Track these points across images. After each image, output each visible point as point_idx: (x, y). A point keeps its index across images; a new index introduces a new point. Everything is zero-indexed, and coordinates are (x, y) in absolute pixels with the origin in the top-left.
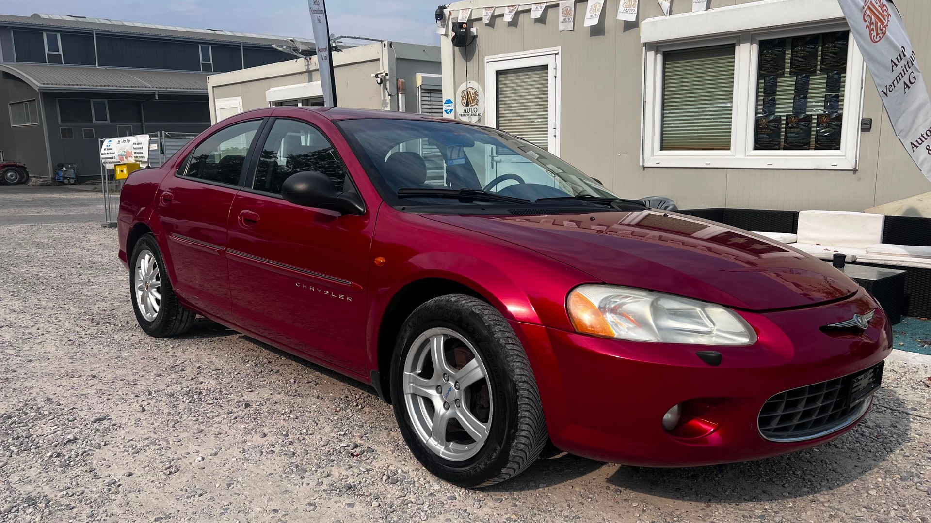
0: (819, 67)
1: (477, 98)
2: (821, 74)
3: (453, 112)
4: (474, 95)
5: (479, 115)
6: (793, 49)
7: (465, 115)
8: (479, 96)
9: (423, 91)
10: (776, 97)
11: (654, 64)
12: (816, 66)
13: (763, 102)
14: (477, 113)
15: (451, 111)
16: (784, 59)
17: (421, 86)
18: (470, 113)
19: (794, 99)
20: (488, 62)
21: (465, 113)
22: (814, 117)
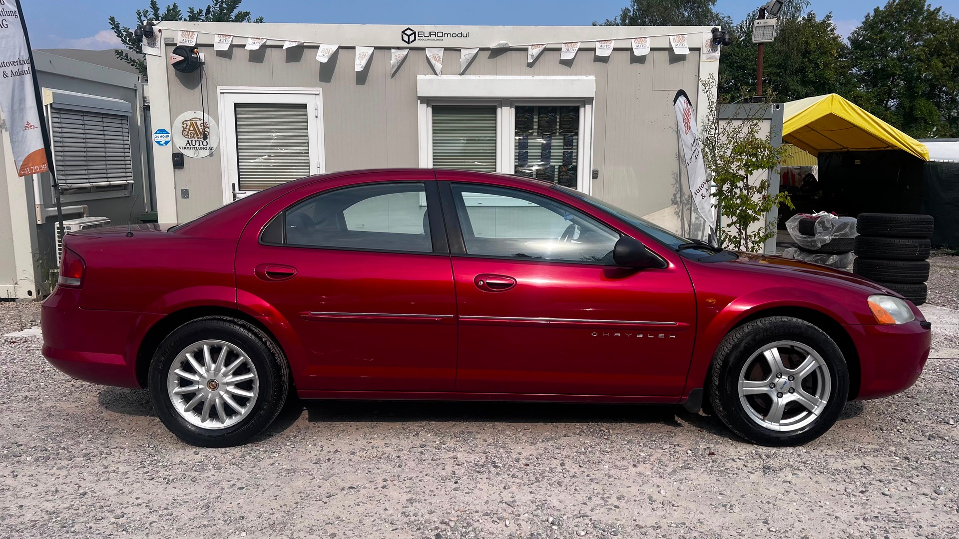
0: (558, 131)
1: (208, 130)
2: (559, 136)
3: (170, 143)
4: (203, 127)
5: (210, 149)
6: (539, 116)
7: (188, 148)
8: (210, 128)
9: (53, 111)
10: (529, 151)
11: (425, 115)
12: (556, 129)
13: (519, 154)
14: (208, 147)
15: (167, 143)
16: (533, 122)
17: (51, 105)
18: (197, 145)
19: (542, 153)
20: (221, 93)
21: (188, 146)
22: (556, 167)
